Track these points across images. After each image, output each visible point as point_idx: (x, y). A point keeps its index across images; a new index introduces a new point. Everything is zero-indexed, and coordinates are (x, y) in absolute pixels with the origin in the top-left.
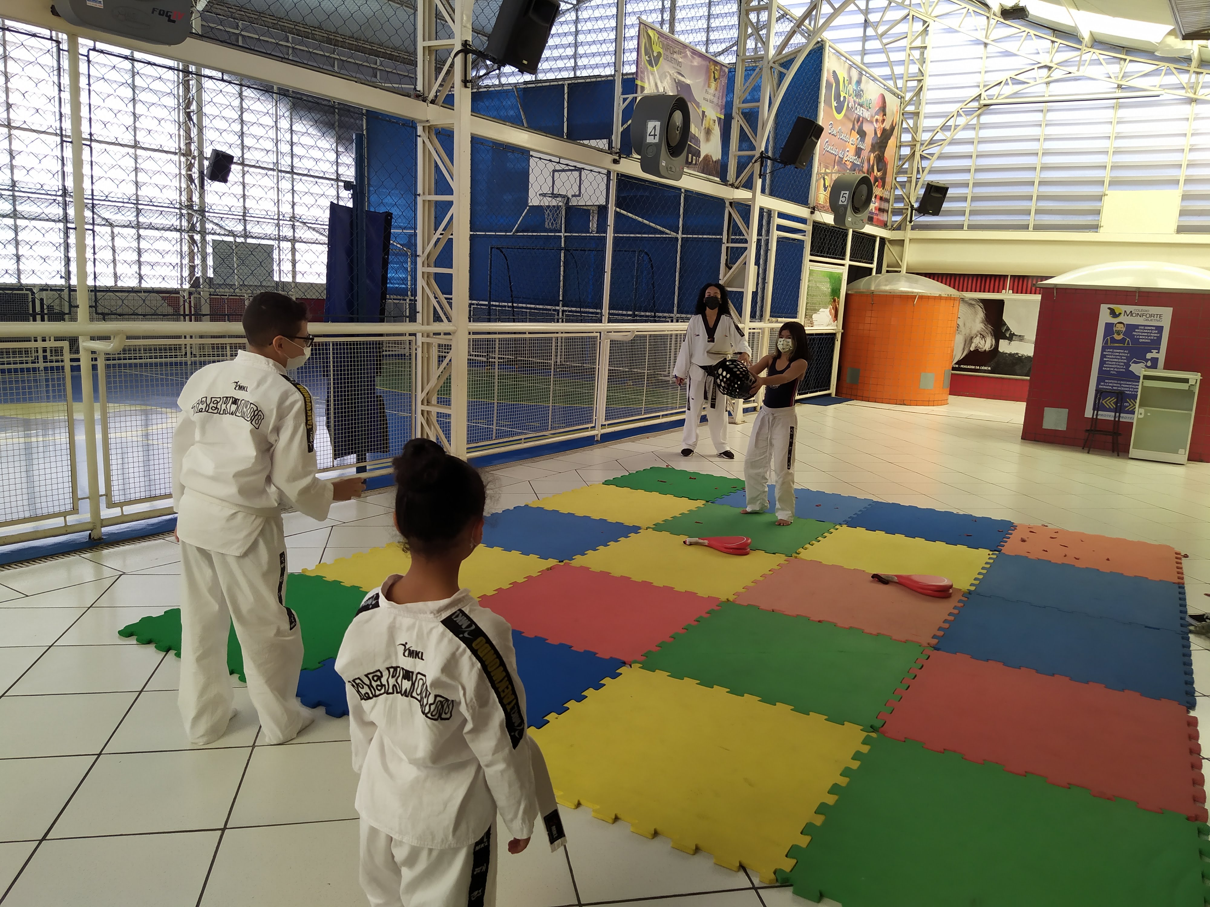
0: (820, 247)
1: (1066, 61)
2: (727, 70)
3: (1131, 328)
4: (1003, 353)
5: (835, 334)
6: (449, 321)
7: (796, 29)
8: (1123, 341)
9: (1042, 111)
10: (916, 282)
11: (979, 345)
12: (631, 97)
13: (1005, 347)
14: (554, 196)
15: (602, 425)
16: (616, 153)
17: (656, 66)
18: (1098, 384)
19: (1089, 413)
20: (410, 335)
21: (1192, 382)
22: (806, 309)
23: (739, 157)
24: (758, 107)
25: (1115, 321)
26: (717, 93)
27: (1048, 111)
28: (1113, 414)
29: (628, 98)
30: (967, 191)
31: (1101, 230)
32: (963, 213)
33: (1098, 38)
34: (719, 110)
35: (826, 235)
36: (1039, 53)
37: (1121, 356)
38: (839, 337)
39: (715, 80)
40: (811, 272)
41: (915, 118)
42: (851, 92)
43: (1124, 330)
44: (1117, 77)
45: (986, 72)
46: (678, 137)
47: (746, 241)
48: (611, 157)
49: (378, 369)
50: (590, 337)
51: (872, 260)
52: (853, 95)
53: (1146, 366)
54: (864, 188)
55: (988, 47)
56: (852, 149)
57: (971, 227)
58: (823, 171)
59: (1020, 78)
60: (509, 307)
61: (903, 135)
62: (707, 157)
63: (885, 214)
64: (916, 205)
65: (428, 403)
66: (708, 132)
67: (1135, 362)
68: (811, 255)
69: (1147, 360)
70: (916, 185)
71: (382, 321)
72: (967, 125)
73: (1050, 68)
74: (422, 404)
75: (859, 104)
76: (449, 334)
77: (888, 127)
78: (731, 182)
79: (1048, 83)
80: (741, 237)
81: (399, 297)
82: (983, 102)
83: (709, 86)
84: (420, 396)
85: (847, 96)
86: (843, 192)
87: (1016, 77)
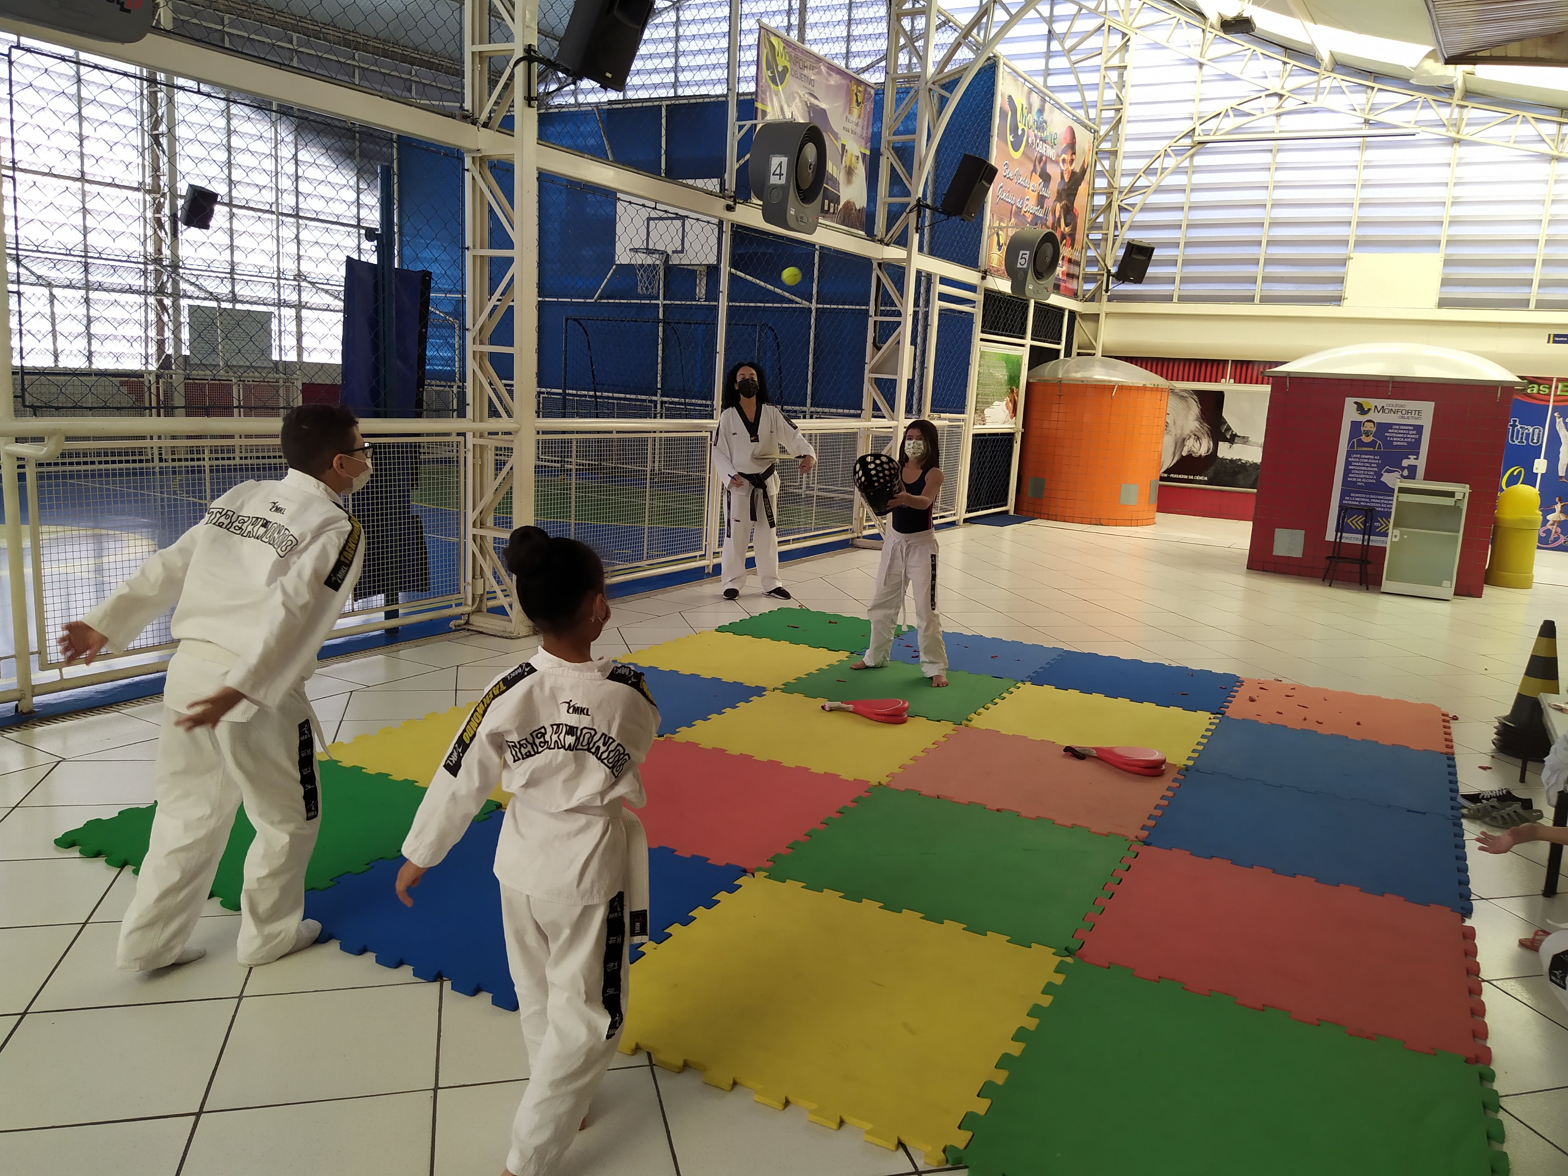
0: (993, 322)
1: (1300, 88)
2: (873, 92)
3: (1383, 428)
4: (1223, 460)
5: (1013, 434)
6: (510, 416)
7: (962, 41)
8: (1372, 444)
9: (1271, 151)
10: (1114, 368)
11: (1193, 449)
12: (748, 123)
13: (1225, 451)
14: (649, 251)
15: (714, 553)
16: (730, 197)
17: (781, 84)
18: (1342, 498)
19: (1330, 535)
20: (459, 434)
21: (1458, 496)
22: (977, 402)
23: (890, 204)
24: (914, 141)
25: (1363, 418)
26: (860, 121)
27: (1279, 150)
28: (1361, 536)
29: (744, 126)
30: (1177, 253)
31: (1345, 303)
32: (1172, 281)
33: (1340, 59)
34: (863, 143)
35: (1001, 307)
36: (1266, 77)
37: (1371, 463)
38: (1018, 437)
39: (858, 104)
40: (983, 354)
41: (1112, 158)
42: (1031, 123)
43: (1374, 430)
44: (1363, 110)
45: (1201, 100)
46: (811, 178)
47: (899, 314)
48: (724, 202)
49: (414, 480)
50: (698, 438)
51: (1060, 339)
52: (1034, 127)
53: (1402, 475)
54: (1049, 247)
55: (1204, 68)
56: (1033, 198)
57: (1183, 299)
58: (996, 224)
59: (1245, 108)
60: (590, 396)
61: (1097, 180)
62: (848, 205)
63: (1075, 281)
64: (1114, 270)
65: (482, 525)
66: (850, 172)
67: (1388, 471)
68: (983, 332)
69: (1403, 469)
70: (1114, 244)
71: (419, 415)
72: (1178, 167)
73: (1281, 96)
74: (474, 526)
75: (1041, 140)
76: (510, 433)
77: (1078, 170)
78: (879, 238)
79: (1278, 115)
80: (893, 308)
81: (443, 383)
82: (1197, 139)
83: (850, 112)
84: (471, 516)
85: (1026, 129)
86: (1021, 252)
87: (1241, 107)
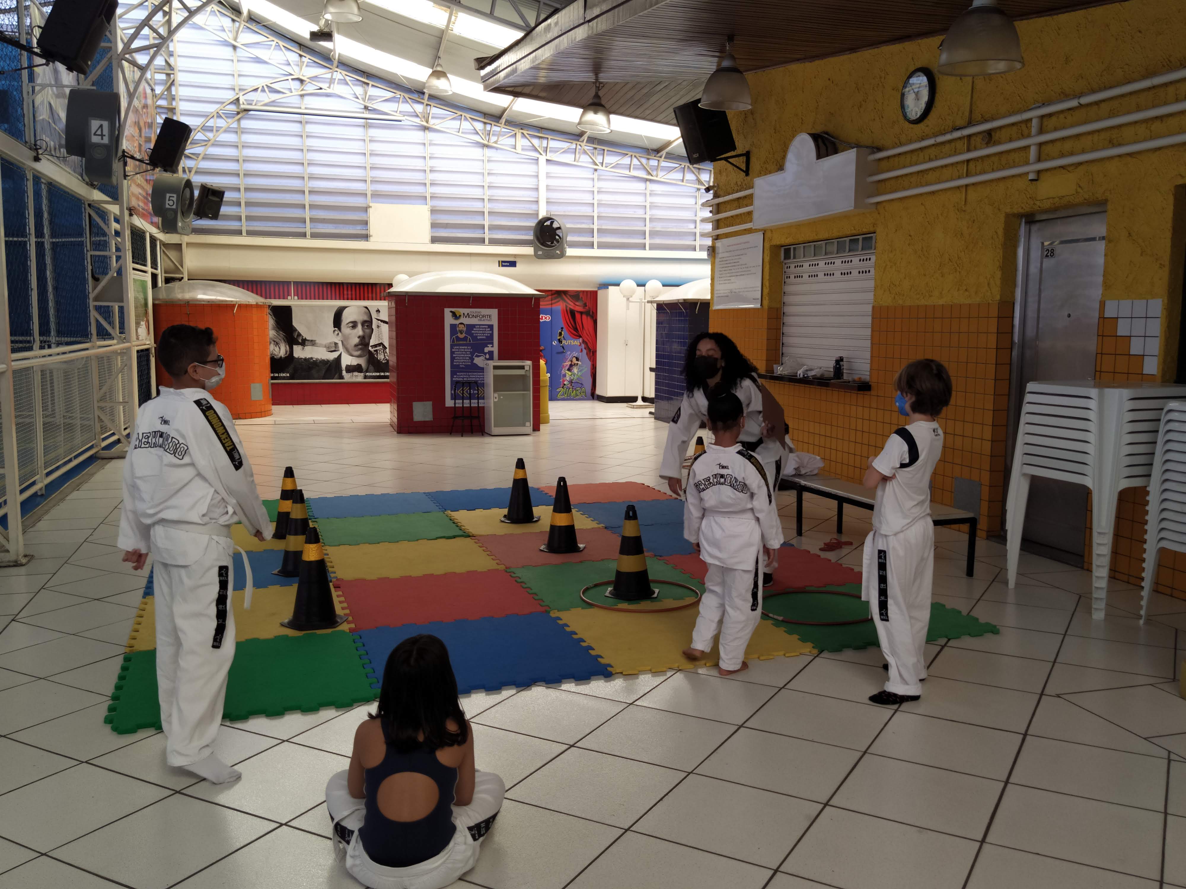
0: (135, 253)
9: (301, 122)
11: (274, 351)
13: (299, 352)
16: (35, 149)
18: (452, 377)
19: (449, 403)
22: (135, 323)
25: (457, 322)
27: (307, 122)
28: (468, 401)
30: (242, 196)
31: (371, 239)
32: (240, 218)
35: (137, 239)
36: (289, 65)
37: (466, 352)
43: (465, 329)
44: (364, 100)
45: (240, 75)
53: (485, 358)
55: (238, 50)
57: (249, 233)
67: (477, 356)
69: (485, 354)
72: (229, 127)
73: (302, 81)
79: (302, 96)
82: (242, 106)
86: (168, 195)
87: (272, 86)
